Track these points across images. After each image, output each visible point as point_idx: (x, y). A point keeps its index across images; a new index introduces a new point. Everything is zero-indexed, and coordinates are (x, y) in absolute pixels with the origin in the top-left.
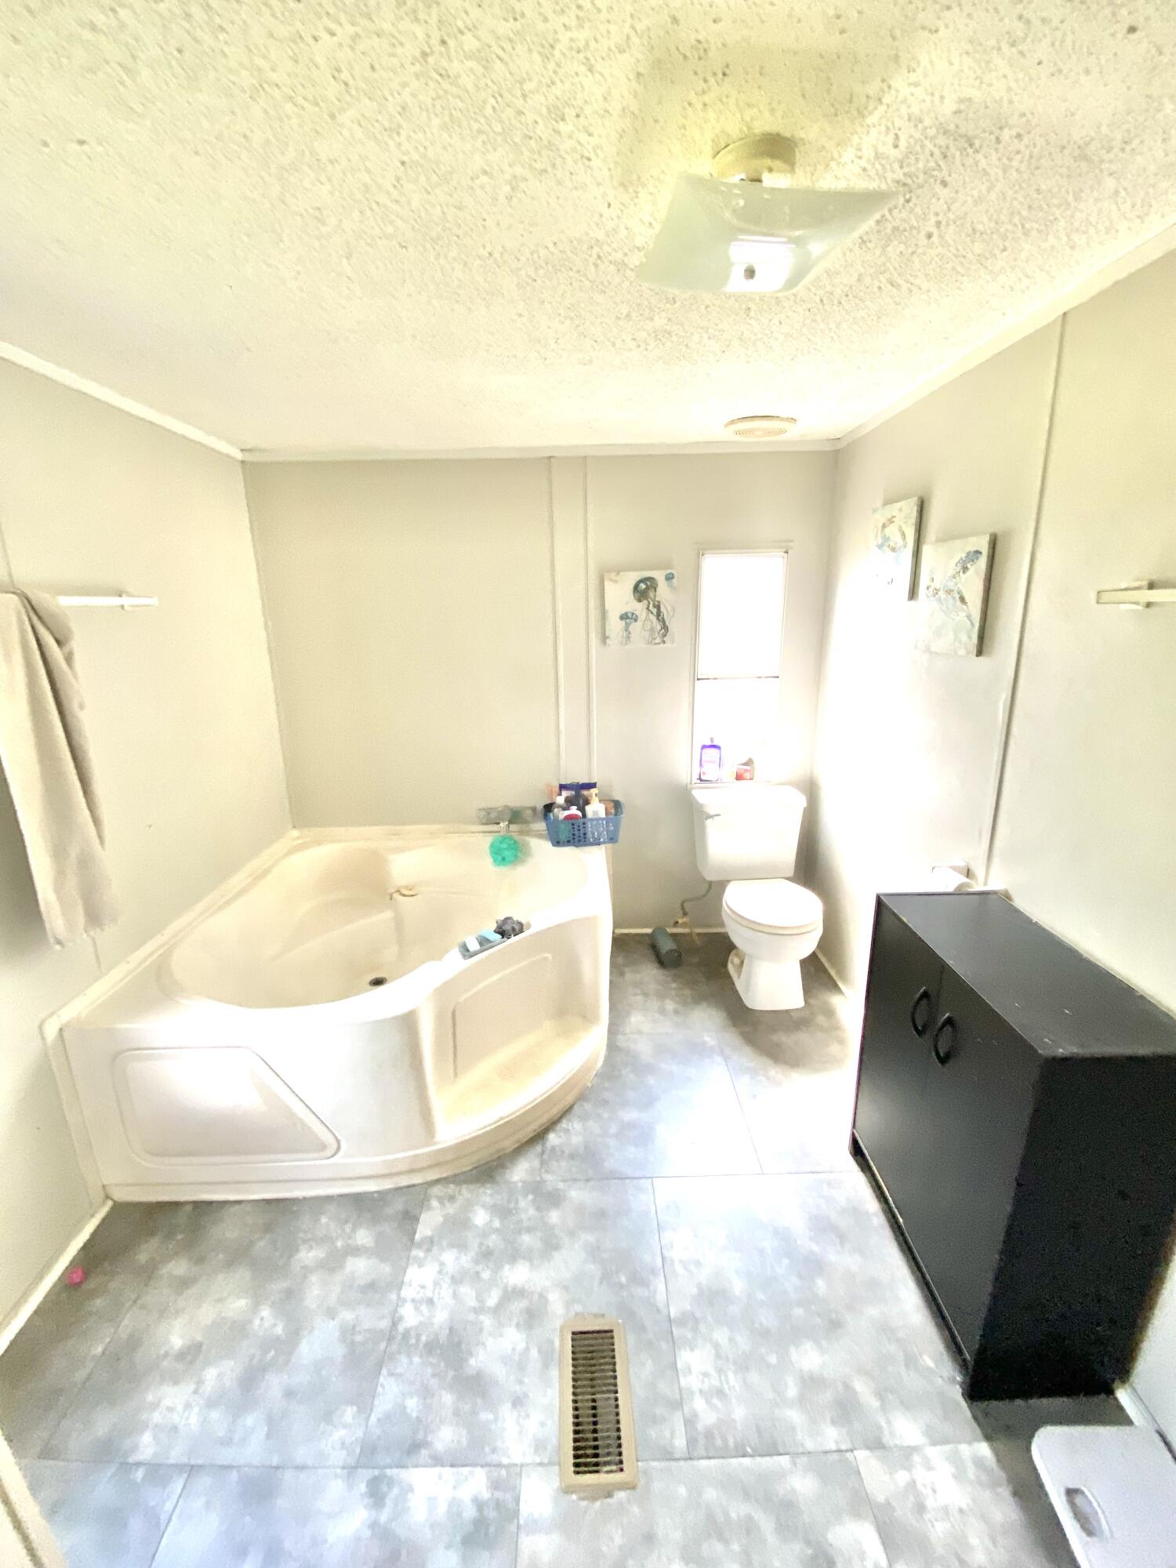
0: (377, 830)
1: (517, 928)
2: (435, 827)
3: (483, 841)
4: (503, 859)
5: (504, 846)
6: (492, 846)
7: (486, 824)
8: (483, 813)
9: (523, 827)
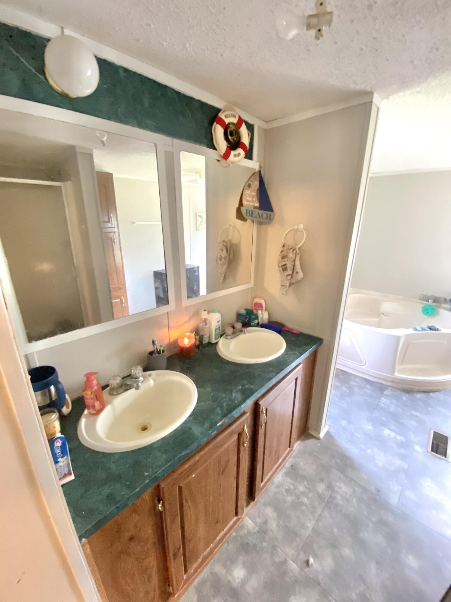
0: (378, 293)
1: (436, 329)
2: (401, 297)
3: (419, 306)
4: (427, 313)
5: (429, 308)
6: (423, 308)
7: (422, 300)
8: (421, 296)
9: (438, 305)
